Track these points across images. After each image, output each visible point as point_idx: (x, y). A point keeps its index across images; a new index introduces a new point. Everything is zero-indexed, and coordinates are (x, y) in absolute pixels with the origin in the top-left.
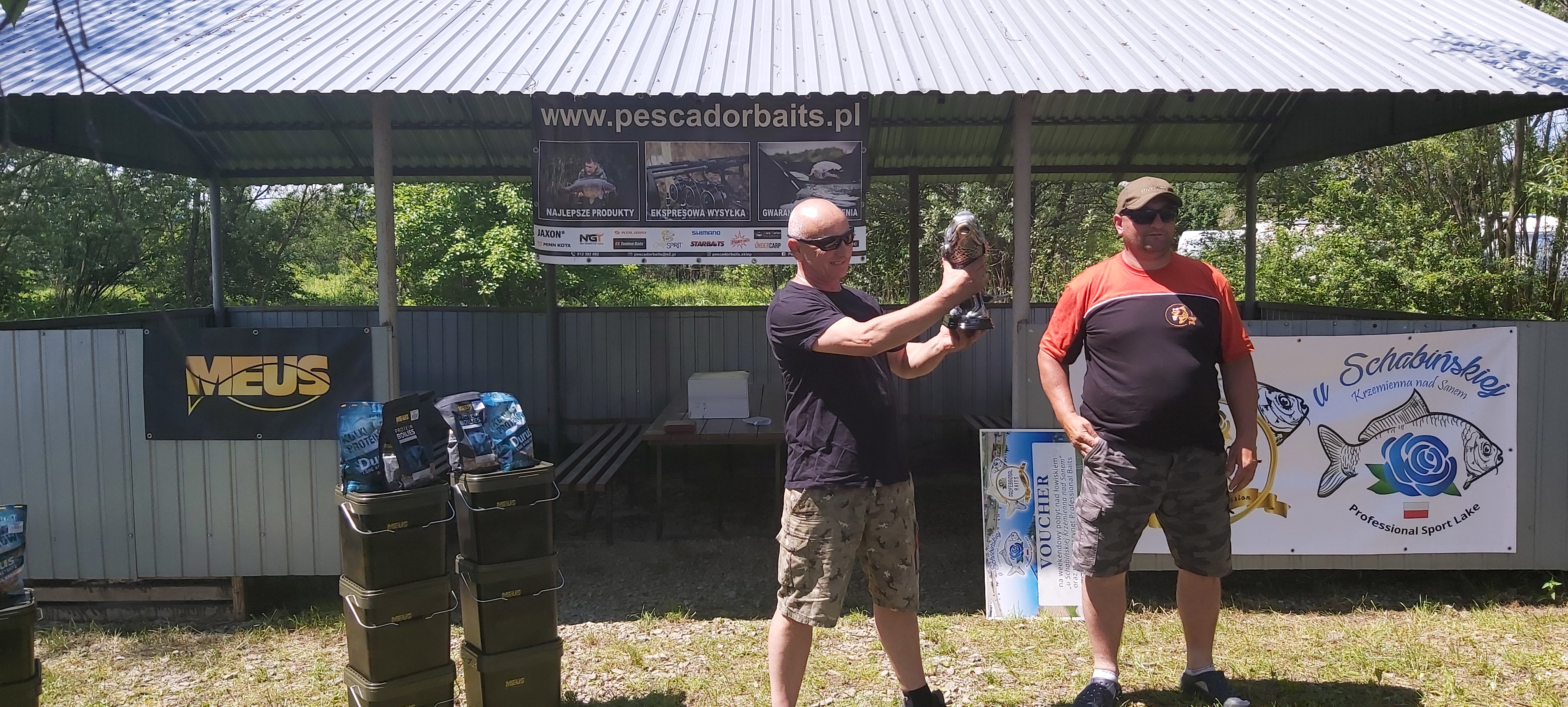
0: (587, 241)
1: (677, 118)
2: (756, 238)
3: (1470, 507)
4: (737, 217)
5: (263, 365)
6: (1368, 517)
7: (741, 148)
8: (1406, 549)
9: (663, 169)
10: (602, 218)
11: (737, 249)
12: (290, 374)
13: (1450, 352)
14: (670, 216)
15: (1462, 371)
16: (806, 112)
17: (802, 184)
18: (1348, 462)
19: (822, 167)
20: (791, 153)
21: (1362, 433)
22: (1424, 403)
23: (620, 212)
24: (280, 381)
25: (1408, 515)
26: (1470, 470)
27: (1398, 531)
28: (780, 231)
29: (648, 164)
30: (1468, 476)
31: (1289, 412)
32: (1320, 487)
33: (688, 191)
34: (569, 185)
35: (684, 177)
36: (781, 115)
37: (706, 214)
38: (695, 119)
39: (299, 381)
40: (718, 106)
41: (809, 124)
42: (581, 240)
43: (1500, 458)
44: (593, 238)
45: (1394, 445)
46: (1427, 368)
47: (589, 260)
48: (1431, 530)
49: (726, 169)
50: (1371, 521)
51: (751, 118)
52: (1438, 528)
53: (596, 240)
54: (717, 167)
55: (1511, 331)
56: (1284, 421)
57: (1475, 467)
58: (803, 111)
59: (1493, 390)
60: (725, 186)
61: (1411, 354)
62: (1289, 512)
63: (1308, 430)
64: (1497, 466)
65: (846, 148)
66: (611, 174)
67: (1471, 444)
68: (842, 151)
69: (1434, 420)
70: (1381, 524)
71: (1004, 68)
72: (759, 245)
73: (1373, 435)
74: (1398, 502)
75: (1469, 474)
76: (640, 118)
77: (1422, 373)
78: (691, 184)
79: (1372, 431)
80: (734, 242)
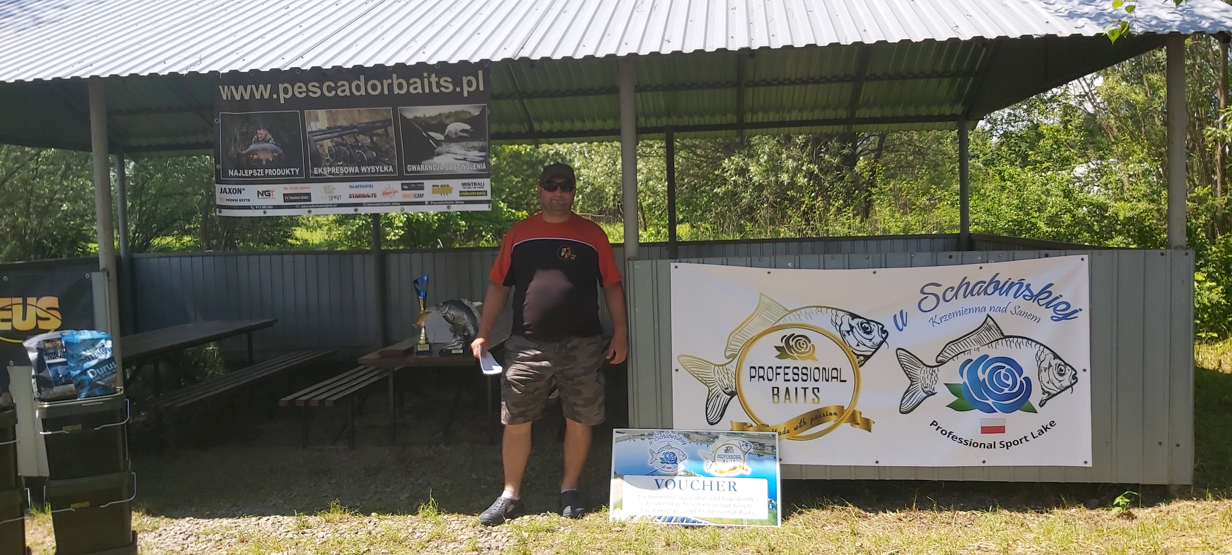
0: (263, 196)
1: (329, 89)
2: (403, 189)
3: (1046, 423)
4: (386, 173)
5: (12, 305)
6: (948, 432)
7: (386, 112)
8: (985, 462)
9: (321, 133)
10: (273, 176)
11: (388, 199)
12: (31, 312)
13: (1023, 280)
14: (330, 173)
15: (1034, 297)
16: (437, 79)
17: (439, 143)
18: (928, 381)
20: (427, 116)
21: (938, 355)
22: (998, 327)
23: (287, 171)
24: (24, 318)
25: (986, 430)
26: (1045, 389)
27: (975, 445)
28: (423, 183)
29: (308, 129)
30: (1044, 394)
31: (870, 337)
32: (901, 404)
33: (343, 151)
34: (245, 149)
35: (339, 140)
36: (415, 83)
37: (360, 171)
38: (345, 89)
39: (38, 318)
40: (362, 77)
41: (440, 90)
42: (258, 196)
43: (1074, 377)
44: (267, 194)
45: (970, 366)
46: (1000, 295)
47: (265, 213)
48: (1009, 444)
49: (374, 132)
50: (951, 436)
51: (390, 86)
52: (1016, 443)
53: (270, 195)
54: (367, 130)
55: (1082, 259)
56: (864, 345)
57: (1050, 386)
58: (434, 79)
59: (1066, 314)
60: (374, 146)
61: (985, 282)
62: (873, 427)
63: (886, 354)
64: (1071, 385)
65: (474, 110)
67: (1045, 365)
68: (470, 113)
69: (1009, 343)
70: (960, 439)
71: (606, 36)
73: (951, 357)
74: (975, 418)
75: (1044, 392)
76: (298, 91)
77: (997, 300)
78: (345, 145)
79: (949, 353)
80: (385, 194)
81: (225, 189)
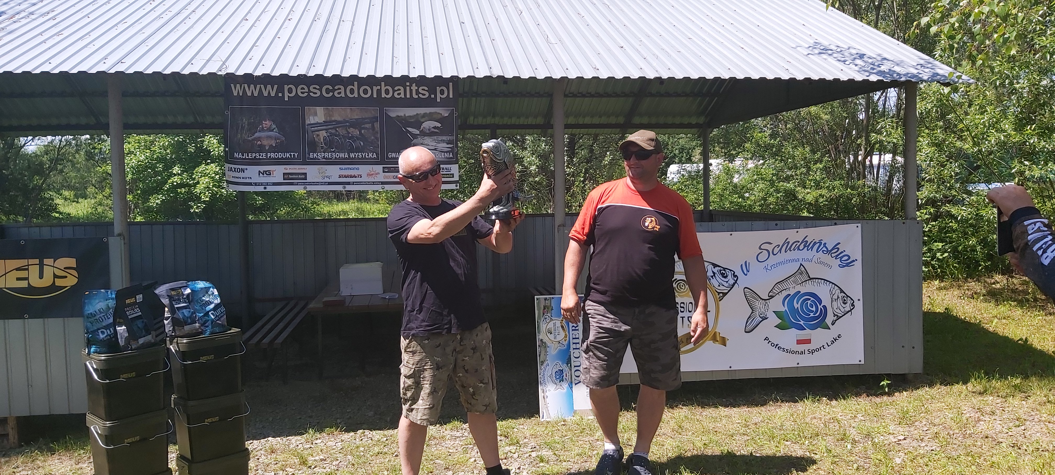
0: (263, 174)
1: (328, 91)
2: (384, 172)
3: (836, 336)
4: (371, 158)
5: (28, 265)
6: (775, 344)
7: (373, 112)
8: (798, 364)
9: (318, 125)
10: (275, 159)
11: (371, 179)
12: (48, 272)
13: (821, 240)
14: (324, 158)
15: (829, 252)
16: (417, 88)
17: (415, 136)
18: (762, 310)
19: (428, 125)
20: (407, 115)
21: (770, 292)
22: (807, 272)
23: (288, 155)
24: (41, 277)
25: (799, 342)
26: (835, 313)
27: (793, 352)
29: (307, 122)
30: (834, 316)
31: (727, 280)
32: (746, 326)
33: (336, 140)
35: (333, 131)
36: (399, 90)
37: (349, 156)
38: (340, 92)
39: (55, 276)
40: (356, 83)
41: (418, 96)
42: (259, 174)
43: (853, 305)
44: (268, 173)
45: (789, 299)
46: (808, 250)
47: (265, 188)
48: (813, 351)
49: (363, 126)
50: (777, 347)
51: (379, 92)
52: (817, 350)
53: (270, 174)
54: (356, 124)
55: (857, 227)
56: (723, 285)
57: (838, 311)
58: (414, 88)
59: (847, 263)
60: (362, 137)
61: (799, 242)
62: (727, 342)
63: (737, 291)
64: (851, 310)
65: (444, 112)
66: (281, 129)
67: (835, 297)
68: (441, 114)
69: (813, 282)
70: (783, 349)
71: (545, 62)
72: (386, 177)
73: (777, 293)
74: (793, 334)
75: (835, 315)
76: (301, 91)
77: (806, 254)
78: (339, 135)
79: (776, 290)
80: (369, 175)
81: (231, 168)
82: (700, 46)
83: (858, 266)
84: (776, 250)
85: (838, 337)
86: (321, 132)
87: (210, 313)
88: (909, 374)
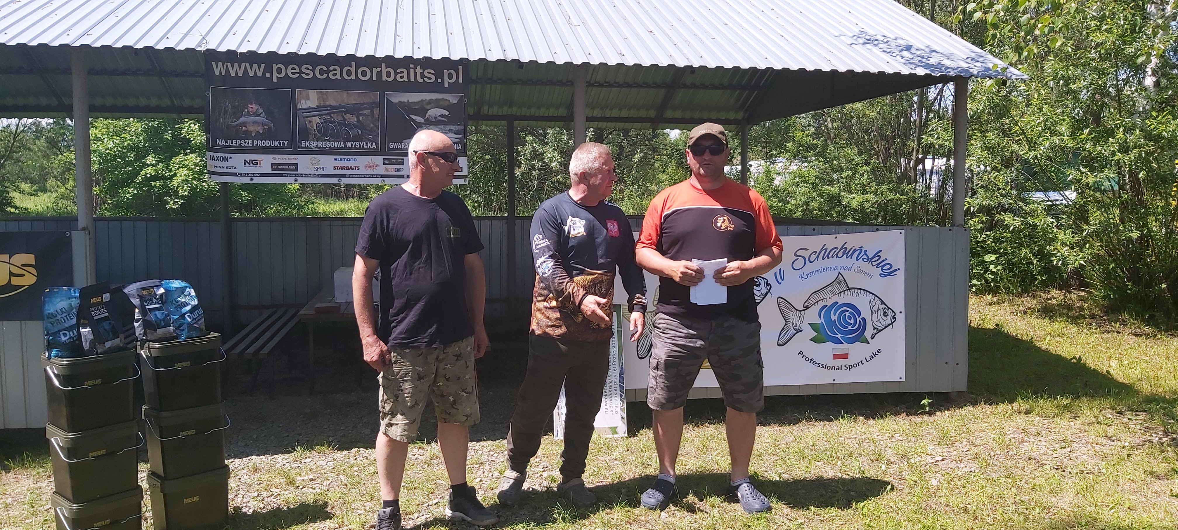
0: (250, 164)
1: (322, 72)
2: (384, 164)
3: (875, 351)
4: (370, 149)
6: (810, 359)
7: (373, 96)
8: (834, 380)
9: (311, 110)
10: (262, 147)
11: (370, 172)
13: (862, 247)
14: (317, 147)
15: (870, 260)
16: (422, 71)
18: (797, 322)
19: (434, 112)
20: (410, 101)
21: (806, 302)
22: (845, 281)
23: (277, 143)
25: (836, 357)
26: (875, 326)
27: (829, 368)
28: (403, 159)
29: (299, 106)
30: (874, 330)
31: (759, 289)
32: (779, 339)
33: (330, 128)
34: (235, 121)
35: (327, 117)
36: (402, 72)
37: (345, 146)
38: (336, 73)
39: (12, 274)
40: (353, 64)
41: (423, 80)
42: (245, 164)
43: (894, 318)
44: (255, 163)
45: (826, 310)
46: (847, 258)
47: (252, 180)
48: (851, 367)
49: (361, 112)
50: (812, 362)
51: (379, 74)
52: (855, 366)
53: (257, 164)
54: (354, 110)
55: (901, 233)
57: (878, 324)
58: (419, 70)
59: (889, 272)
60: (360, 125)
61: (837, 248)
63: (771, 301)
64: (892, 324)
65: (452, 99)
66: (269, 114)
67: (875, 308)
68: (449, 101)
69: (852, 293)
70: (818, 364)
71: (566, 45)
72: (386, 170)
73: (813, 303)
74: (830, 348)
75: (874, 328)
76: (292, 72)
77: (845, 262)
78: (334, 122)
79: (812, 301)
80: (367, 167)
81: (213, 156)
82: (736, 33)
83: (900, 277)
84: (813, 257)
85: (878, 352)
86: (314, 118)
87: (186, 316)
88: (952, 392)
